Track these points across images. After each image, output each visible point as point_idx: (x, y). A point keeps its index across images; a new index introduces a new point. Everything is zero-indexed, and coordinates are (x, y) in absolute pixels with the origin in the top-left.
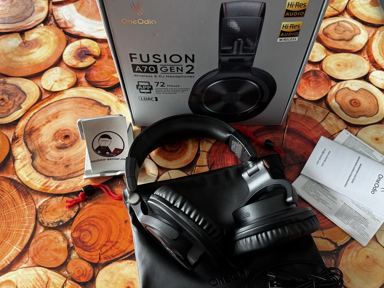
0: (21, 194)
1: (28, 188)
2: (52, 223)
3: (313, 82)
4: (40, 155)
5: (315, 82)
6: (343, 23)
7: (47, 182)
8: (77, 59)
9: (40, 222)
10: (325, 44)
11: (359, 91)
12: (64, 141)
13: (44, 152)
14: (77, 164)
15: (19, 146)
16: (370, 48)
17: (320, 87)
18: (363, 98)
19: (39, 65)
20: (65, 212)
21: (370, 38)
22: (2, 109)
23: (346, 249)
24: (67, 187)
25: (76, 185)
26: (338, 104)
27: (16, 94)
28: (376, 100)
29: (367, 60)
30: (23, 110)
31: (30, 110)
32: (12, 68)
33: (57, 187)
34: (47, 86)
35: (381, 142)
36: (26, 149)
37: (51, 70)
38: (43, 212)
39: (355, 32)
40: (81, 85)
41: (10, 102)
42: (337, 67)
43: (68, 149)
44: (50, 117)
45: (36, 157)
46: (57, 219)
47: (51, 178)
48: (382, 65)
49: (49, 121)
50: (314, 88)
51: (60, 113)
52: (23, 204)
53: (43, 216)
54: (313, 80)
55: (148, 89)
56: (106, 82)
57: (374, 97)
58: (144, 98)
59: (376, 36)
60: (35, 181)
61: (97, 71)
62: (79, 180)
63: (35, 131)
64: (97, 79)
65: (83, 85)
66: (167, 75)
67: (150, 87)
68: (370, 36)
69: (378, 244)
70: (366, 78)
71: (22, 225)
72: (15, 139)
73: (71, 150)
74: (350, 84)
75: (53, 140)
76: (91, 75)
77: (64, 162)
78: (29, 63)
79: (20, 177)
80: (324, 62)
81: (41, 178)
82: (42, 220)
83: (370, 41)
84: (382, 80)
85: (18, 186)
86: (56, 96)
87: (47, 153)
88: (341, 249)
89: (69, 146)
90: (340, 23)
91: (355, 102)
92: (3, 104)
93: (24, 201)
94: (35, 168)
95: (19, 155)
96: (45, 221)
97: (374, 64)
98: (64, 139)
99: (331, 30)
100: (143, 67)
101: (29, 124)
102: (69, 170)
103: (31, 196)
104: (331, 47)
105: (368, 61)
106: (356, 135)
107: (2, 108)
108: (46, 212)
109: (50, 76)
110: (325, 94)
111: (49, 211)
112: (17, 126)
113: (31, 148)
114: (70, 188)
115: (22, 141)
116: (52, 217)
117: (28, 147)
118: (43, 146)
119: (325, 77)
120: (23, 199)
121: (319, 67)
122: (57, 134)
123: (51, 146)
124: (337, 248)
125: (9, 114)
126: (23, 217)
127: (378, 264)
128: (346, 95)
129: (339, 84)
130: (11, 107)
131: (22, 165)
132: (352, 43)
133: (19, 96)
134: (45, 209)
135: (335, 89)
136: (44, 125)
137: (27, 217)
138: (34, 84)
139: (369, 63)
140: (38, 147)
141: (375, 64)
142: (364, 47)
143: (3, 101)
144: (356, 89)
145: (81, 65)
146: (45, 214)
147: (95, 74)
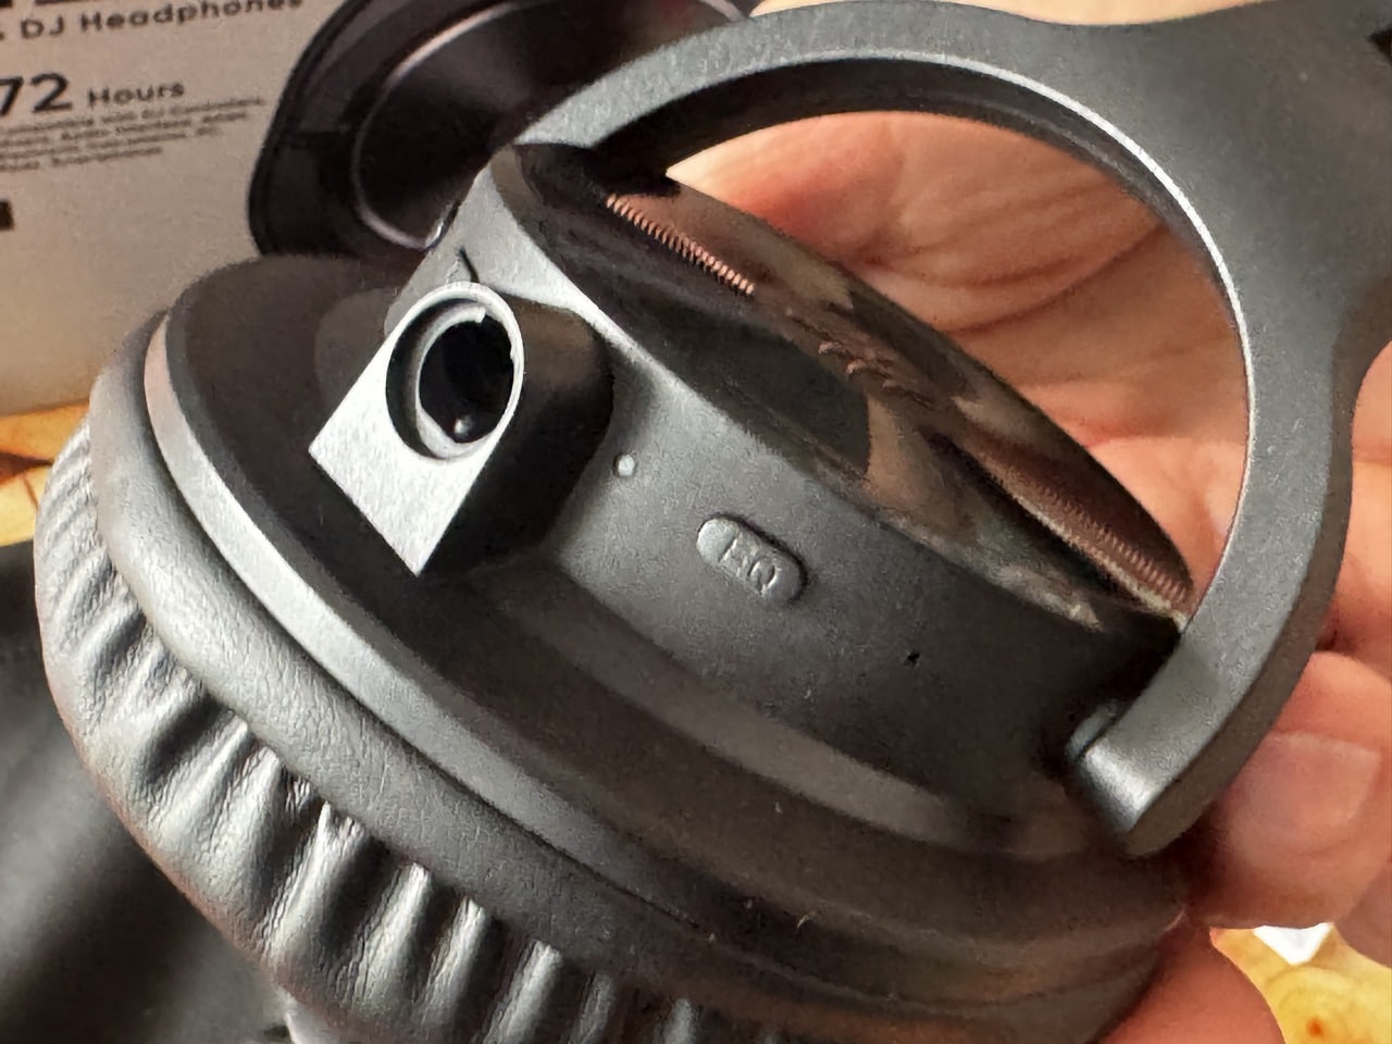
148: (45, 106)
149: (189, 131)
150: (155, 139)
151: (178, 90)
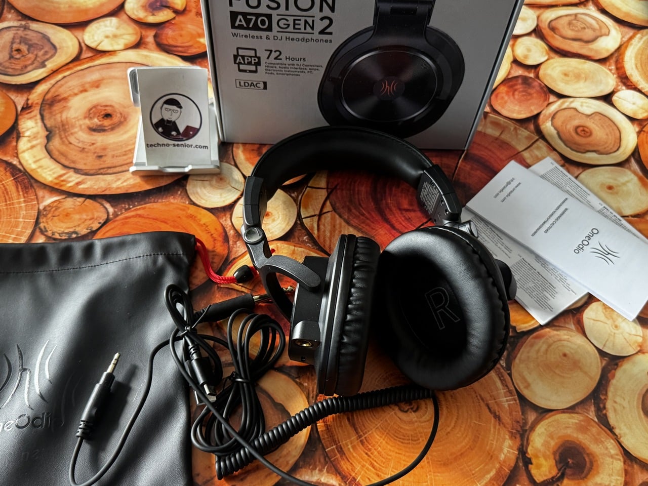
0: (19, 186)
1: (33, 178)
2: (59, 234)
3: (520, 92)
4: (60, 136)
5: (524, 93)
6: (583, 16)
7: (64, 174)
8: (146, 10)
9: (40, 229)
10: (549, 42)
11: (593, 115)
12: (103, 121)
13: (68, 132)
14: (117, 157)
15: (31, 118)
16: (621, 57)
17: (530, 101)
18: (597, 125)
19: (86, 11)
20: (83, 221)
21: (624, 43)
22: (14, 64)
23: (529, 339)
24: (95, 186)
25: (109, 185)
26: (555, 129)
27: (42, 46)
28: (618, 131)
29: (613, 74)
30: (47, 71)
31: (58, 72)
32: (43, 10)
33: (78, 184)
34: (92, 42)
35: (617, 193)
36: (40, 123)
37: (104, 21)
38: (49, 216)
39: (601, 32)
40: (145, 48)
41: (30, 55)
42: (563, 76)
43: (106, 133)
44: (87, 86)
45: (53, 138)
46: (69, 228)
47: (72, 170)
48: (637, 84)
49: (85, 91)
50: (520, 102)
51: (105, 81)
52: (19, 200)
53: (48, 221)
54: (521, 90)
55: (253, 63)
56: (186, 48)
57: (615, 128)
58: (245, 83)
59: (635, 41)
60: (45, 171)
61: (174, 31)
62: (115, 180)
63: (60, 101)
64: (171, 42)
65: (148, 47)
66: (288, 35)
67: (257, 60)
68: (625, 39)
69: (586, 339)
70: (607, 98)
71: (12, 229)
72: (27, 108)
73: (111, 136)
74: (579, 104)
75: (85, 118)
76: (164, 35)
77: (97, 151)
78: (70, 7)
79: (23, 161)
80: (542, 67)
81: (55, 168)
82: (44, 227)
83: (623, 48)
84: (634, 104)
85: (17, 174)
86: (103, 57)
87: (72, 134)
88: (522, 337)
89: (109, 129)
90: (579, 16)
91: (584, 131)
92: (18, 56)
93: (22, 196)
94: (49, 152)
95: (27, 130)
96: (50, 229)
97: (623, 81)
98: (103, 118)
99: (562, 25)
100: (248, 17)
101: (53, 90)
102: (102, 163)
103: (35, 191)
104: (558, 48)
105: (615, 76)
106: (576, 177)
107: (16, 62)
108: (53, 216)
109: (98, 29)
110: (536, 112)
111: (58, 216)
112: (34, 91)
113: (49, 123)
114: (98, 188)
115: (36, 112)
116: (62, 225)
117: (45, 122)
118: (67, 123)
119: (542, 88)
120: (21, 193)
121: (534, 73)
122: (94, 109)
123: (81, 126)
124: (515, 334)
125: (23, 72)
126: (16, 218)
127: (580, 368)
128: (571, 118)
129: (562, 101)
130: (29, 62)
131: (29, 145)
132: (595, 46)
133: (46, 49)
134: (53, 213)
135: (553, 108)
136: (76, 94)
137: (23, 218)
138: (72, 36)
139: (616, 78)
140: (60, 124)
141: (625, 81)
142: (612, 55)
143: (19, 53)
144: (588, 111)
145: (151, 19)
146: (52, 219)
147: (170, 35)
148: (276, 58)
149: (306, 71)
150: (299, 72)
151: (304, 60)
